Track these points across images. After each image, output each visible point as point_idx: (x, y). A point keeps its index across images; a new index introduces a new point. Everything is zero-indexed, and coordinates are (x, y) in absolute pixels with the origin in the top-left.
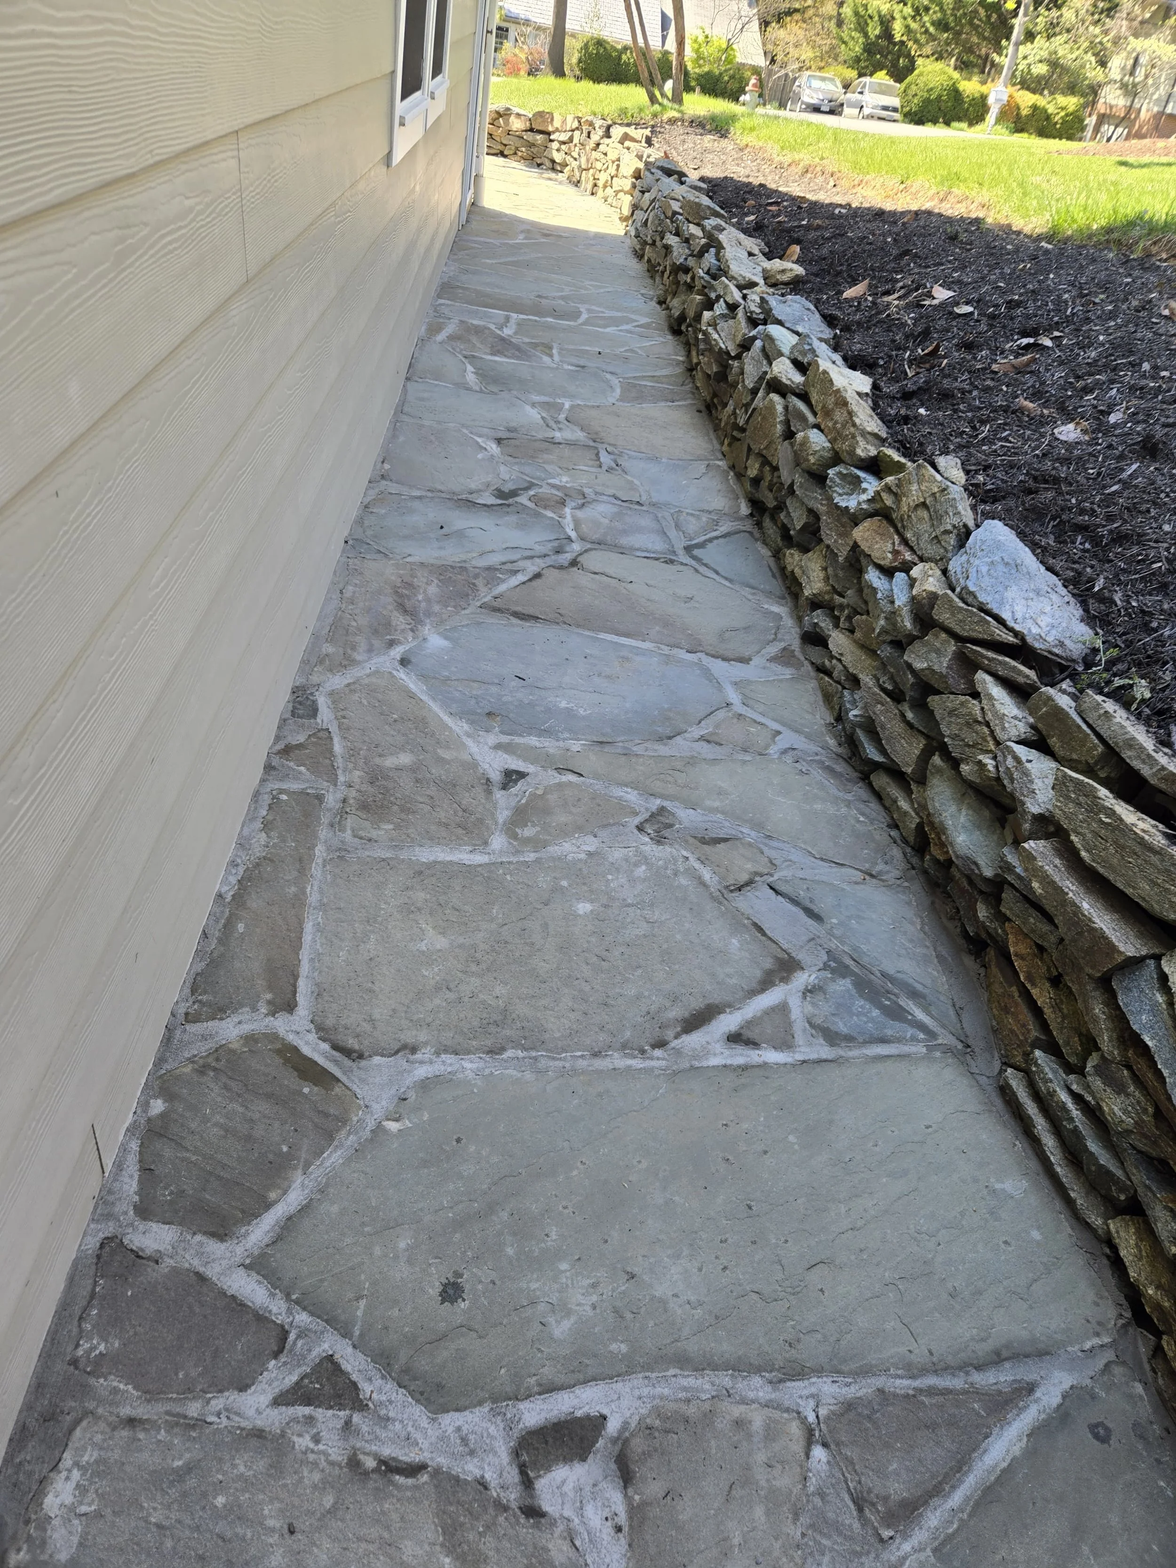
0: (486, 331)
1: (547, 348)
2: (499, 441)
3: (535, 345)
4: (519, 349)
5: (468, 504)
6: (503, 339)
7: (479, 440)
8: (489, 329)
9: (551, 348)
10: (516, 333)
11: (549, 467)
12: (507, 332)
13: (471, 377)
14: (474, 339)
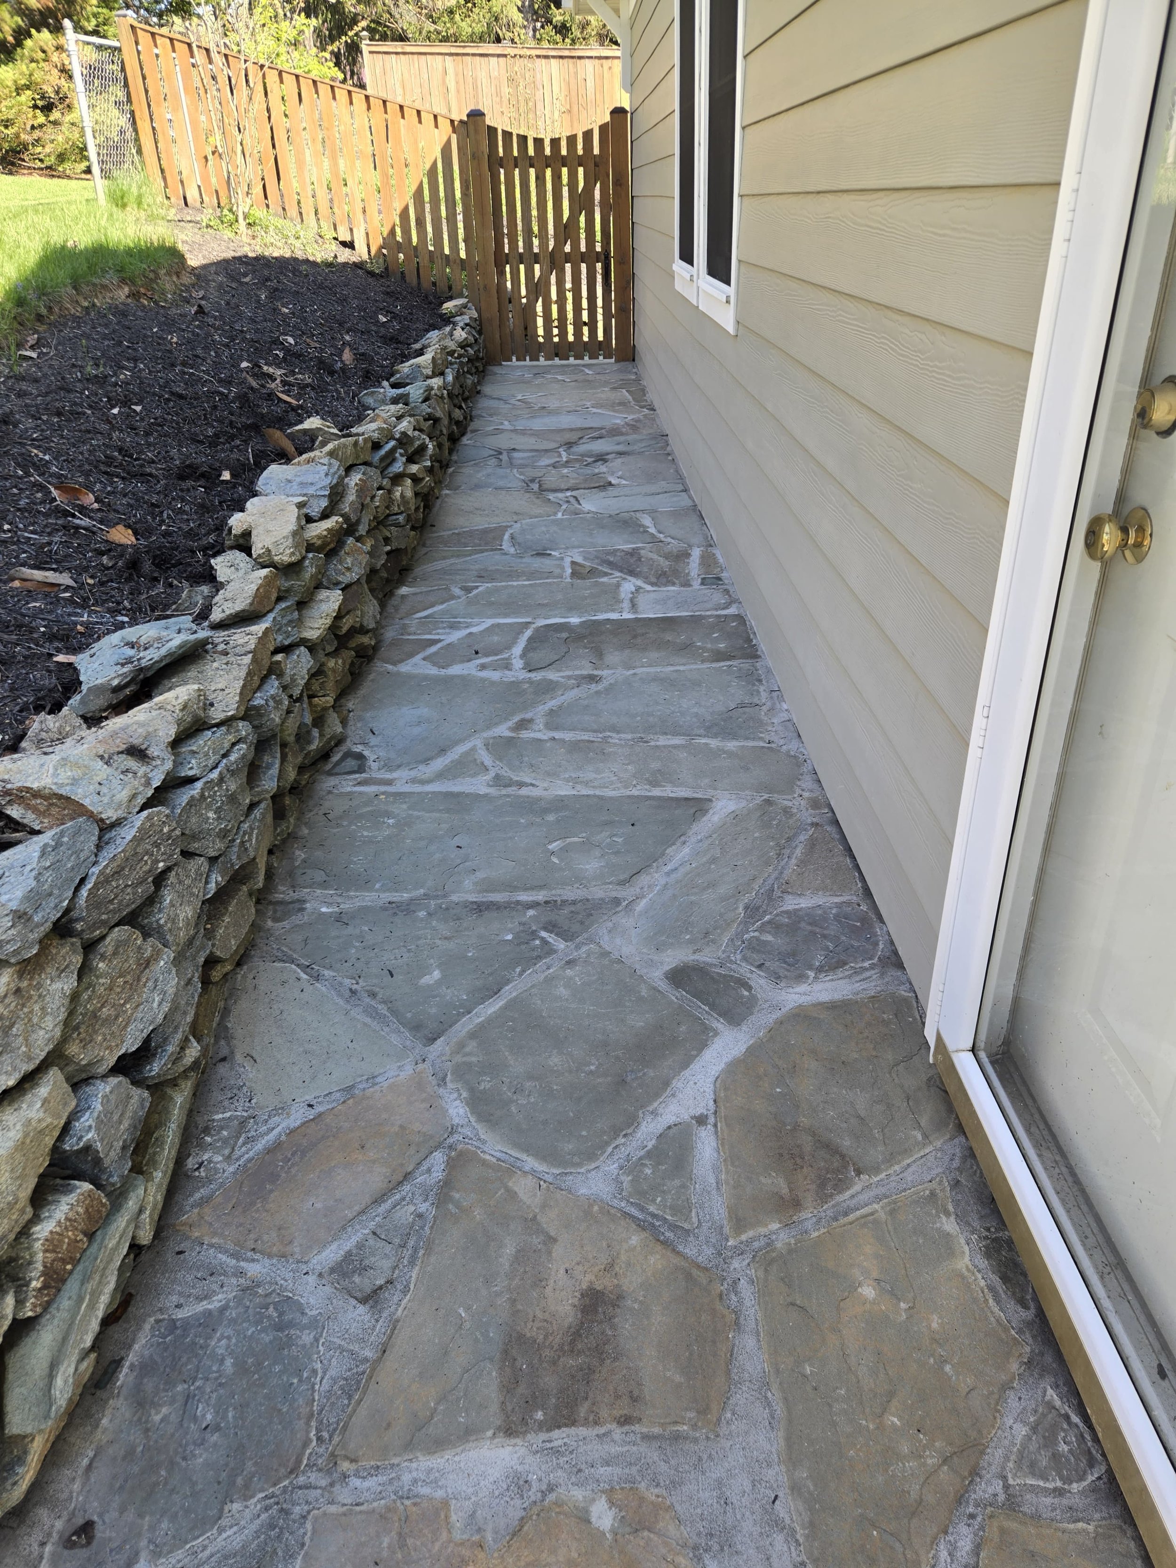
0: (654, 580)
1: (577, 572)
2: (610, 484)
3: (592, 572)
4: (610, 564)
5: (621, 454)
6: (632, 573)
7: (624, 482)
8: (652, 584)
9: (574, 574)
10: (618, 585)
11: (575, 475)
12: (629, 586)
13: (647, 521)
14: (664, 563)
